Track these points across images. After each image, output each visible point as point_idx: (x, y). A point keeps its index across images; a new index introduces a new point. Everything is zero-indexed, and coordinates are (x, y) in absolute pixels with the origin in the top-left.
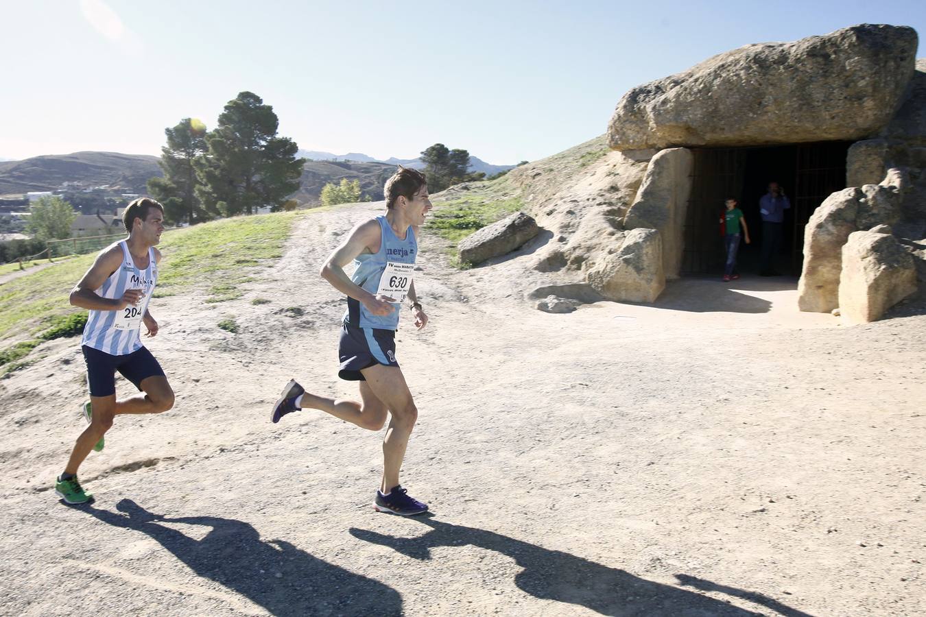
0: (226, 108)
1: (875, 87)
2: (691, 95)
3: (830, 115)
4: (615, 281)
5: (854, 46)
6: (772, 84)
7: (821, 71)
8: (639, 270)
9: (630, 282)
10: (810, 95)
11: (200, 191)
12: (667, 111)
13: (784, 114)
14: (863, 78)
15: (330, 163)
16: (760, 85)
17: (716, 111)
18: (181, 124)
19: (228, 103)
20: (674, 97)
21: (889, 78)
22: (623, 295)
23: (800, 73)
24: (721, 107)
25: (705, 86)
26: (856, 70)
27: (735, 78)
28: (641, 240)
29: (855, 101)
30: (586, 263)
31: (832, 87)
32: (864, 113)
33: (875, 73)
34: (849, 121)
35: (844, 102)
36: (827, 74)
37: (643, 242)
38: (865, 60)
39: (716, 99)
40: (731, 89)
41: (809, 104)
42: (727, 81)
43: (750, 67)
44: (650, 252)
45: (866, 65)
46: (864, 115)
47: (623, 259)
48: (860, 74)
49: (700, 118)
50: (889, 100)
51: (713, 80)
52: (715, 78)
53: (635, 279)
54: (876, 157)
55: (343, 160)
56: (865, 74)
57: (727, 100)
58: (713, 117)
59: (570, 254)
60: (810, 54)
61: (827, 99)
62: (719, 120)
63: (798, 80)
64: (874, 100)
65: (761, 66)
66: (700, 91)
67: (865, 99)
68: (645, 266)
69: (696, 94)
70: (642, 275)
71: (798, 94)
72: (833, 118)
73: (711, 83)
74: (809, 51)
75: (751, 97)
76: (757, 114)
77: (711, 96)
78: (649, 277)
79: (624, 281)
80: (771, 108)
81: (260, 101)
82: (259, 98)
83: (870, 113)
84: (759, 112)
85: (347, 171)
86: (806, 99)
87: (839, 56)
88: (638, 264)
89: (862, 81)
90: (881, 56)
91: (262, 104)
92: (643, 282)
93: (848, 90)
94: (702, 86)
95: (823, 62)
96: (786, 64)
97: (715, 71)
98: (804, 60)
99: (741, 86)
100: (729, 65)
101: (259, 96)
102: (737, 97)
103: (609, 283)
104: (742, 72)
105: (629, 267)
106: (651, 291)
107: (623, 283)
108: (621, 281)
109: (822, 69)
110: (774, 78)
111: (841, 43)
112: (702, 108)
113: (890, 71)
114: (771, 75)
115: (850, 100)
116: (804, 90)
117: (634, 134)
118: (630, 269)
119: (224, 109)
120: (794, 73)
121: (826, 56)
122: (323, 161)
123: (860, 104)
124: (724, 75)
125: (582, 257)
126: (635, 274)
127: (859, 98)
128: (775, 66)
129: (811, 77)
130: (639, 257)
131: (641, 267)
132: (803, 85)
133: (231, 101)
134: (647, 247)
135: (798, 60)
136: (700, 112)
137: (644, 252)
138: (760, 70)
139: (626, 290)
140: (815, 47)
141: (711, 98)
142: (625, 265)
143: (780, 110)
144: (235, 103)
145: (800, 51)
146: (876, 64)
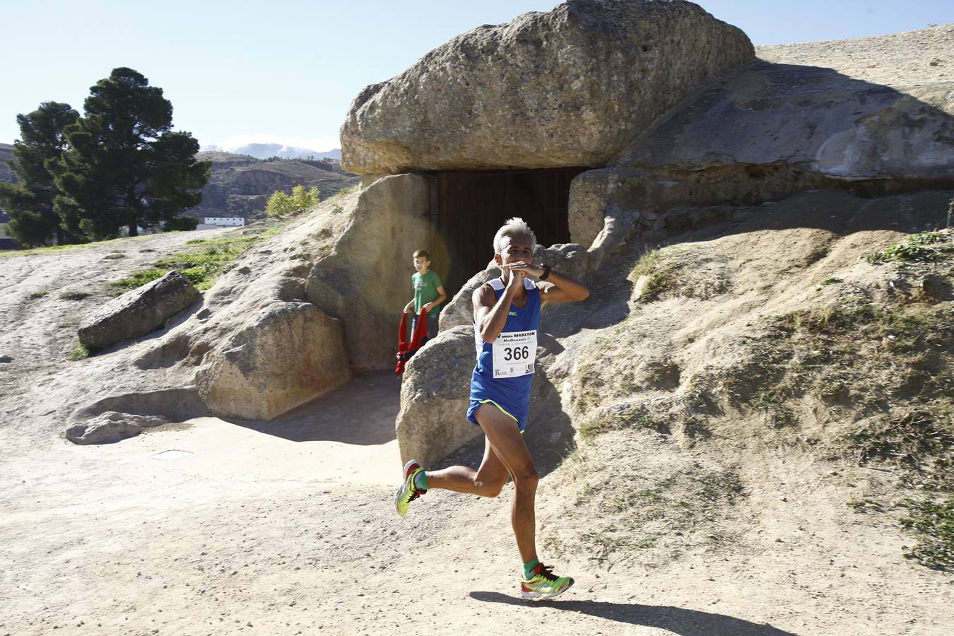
0: (93, 89)
1: (594, 93)
2: (398, 98)
3: (547, 131)
4: (221, 386)
5: (566, 28)
6: (480, 84)
7: (532, 66)
8: (247, 369)
9: (237, 388)
10: (521, 101)
11: (61, 203)
12: (375, 121)
13: (498, 128)
14: (577, 77)
15: (303, 162)
16: (468, 84)
17: (426, 122)
18: (40, 109)
19: (98, 82)
20: (381, 101)
21: (615, 78)
22: (233, 408)
23: (510, 68)
24: (431, 116)
25: (411, 85)
26: (568, 65)
27: (441, 73)
28: (256, 324)
29: (571, 111)
30: (208, 355)
31: (545, 90)
32: (586, 129)
33: (592, 70)
34: (571, 141)
35: (559, 112)
36: (539, 70)
37: (257, 326)
38: (579, 49)
39: (424, 104)
40: (439, 90)
41: (523, 114)
42: (433, 78)
43: (456, 58)
44: (270, 342)
45: (581, 58)
46: (587, 132)
47: (227, 354)
48: (574, 70)
49: (409, 131)
50: (619, 110)
51: (419, 76)
52: (422, 73)
53: (243, 385)
54: (594, 196)
55: (321, 159)
56: (579, 71)
57: (436, 105)
58: (423, 130)
59: (197, 339)
60: (521, 39)
61: (540, 108)
62: (430, 135)
63: (508, 78)
64: (595, 110)
65: (468, 57)
66: (406, 92)
67: (584, 108)
68: (258, 365)
69: (402, 96)
70: (251, 378)
71: (510, 99)
72: (552, 136)
73: (417, 80)
74: (520, 35)
75: (460, 103)
76: (469, 128)
77: (418, 99)
78: (262, 381)
79: (230, 386)
80: (482, 119)
81: (145, 81)
82: (143, 76)
83: (594, 129)
84: (471, 125)
85: (327, 173)
86: (519, 107)
87: (550, 43)
88: (246, 361)
89: (576, 82)
90: (600, 44)
91: (148, 86)
92: (252, 389)
93: (563, 94)
94: (408, 84)
95: (534, 52)
96: (496, 53)
97: (423, 63)
98: (514, 48)
99: (448, 85)
100: (437, 54)
101: (142, 74)
102: (447, 101)
103: (214, 388)
104: (448, 64)
105: (234, 366)
106: (263, 402)
107: (231, 389)
108: (227, 386)
109: (534, 62)
110: (482, 74)
111: (553, 23)
112: (410, 119)
113: (616, 67)
114: (479, 70)
115: (565, 109)
116: (516, 93)
117: (365, 152)
118: (236, 369)
119: (90, 91)
120: (503, 68)
121: (538, 43)
122: (294, 160)
123: (578, 116)
124: (430, 69)
125: (208, 343)
126: (241, 377)
127: (574, 106)
128: (483, 56)
129: (523, 74)
130: (250, 350)
131: (251, 365)
132: (513, 86)
133: (100, 81)
134: (263, 334)
135: (507, 48)
136: (408, 123)
137: (258, 342)
138: (466, 63)
139: (235, 400)
140: (526, 29)
141: (417, 102)
142: (229, 362)
143: (493, 123)
144: (105, 82)
145: (510, 35)
146: (592, 57)
